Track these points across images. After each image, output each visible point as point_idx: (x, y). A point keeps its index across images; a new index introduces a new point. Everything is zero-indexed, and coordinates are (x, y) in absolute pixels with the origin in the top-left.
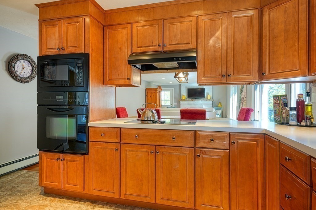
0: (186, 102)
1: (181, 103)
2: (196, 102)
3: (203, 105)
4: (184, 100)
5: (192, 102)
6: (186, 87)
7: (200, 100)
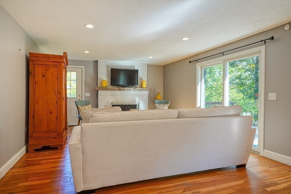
0: (109, 92)
1: (99, 93)
2: (126, 92)
3: (136, 97)
4: (105, 89)
5: (118, 92)
6: (108, 67)
7: (132, 89)
